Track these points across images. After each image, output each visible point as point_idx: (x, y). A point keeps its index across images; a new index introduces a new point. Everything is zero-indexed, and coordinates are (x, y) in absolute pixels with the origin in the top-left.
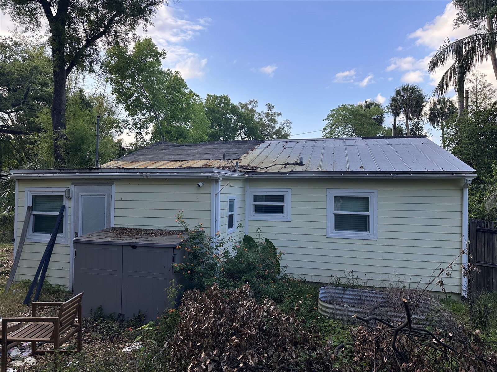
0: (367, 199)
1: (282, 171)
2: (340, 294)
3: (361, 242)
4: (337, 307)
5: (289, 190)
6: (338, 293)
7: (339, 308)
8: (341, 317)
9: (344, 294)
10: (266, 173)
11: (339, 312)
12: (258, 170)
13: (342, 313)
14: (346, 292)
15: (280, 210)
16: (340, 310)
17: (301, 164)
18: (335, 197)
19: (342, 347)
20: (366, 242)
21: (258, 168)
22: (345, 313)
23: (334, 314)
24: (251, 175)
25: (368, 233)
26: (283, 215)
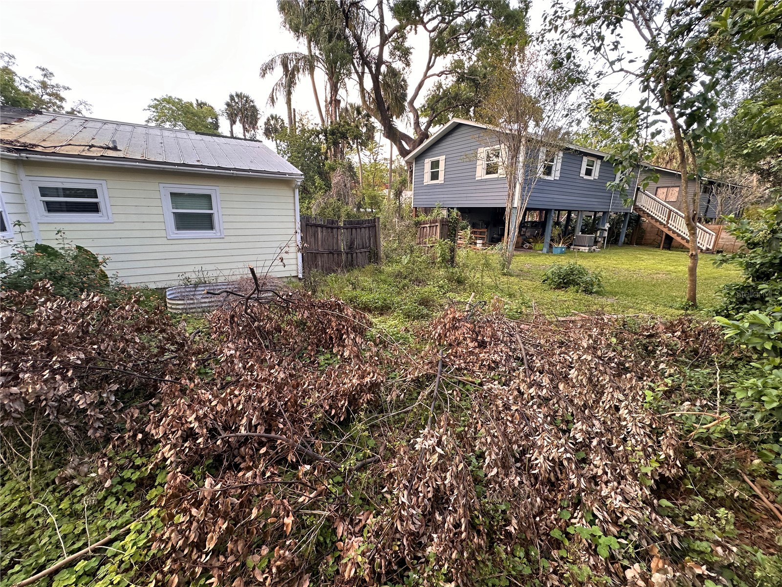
0: (208, 197)
1: (84, 154)
2: (191, 291)
3: (208, 241)
4: (188, 302)
5: (104, 183)
6: (189, 291)
7: (192, 302)
8: (194, 310)
9: (195, 291)
10: (54, 154)
11: (192, 306)
12: (39, 149)
13: (194, 306)
14: (197, 289)
15: (94, 208)
16: (192, 304)
17: (115, 149)
18: (171, 194)
19: (199, 332)
20: (213, 241)
21: (37, 146)
22: (198, 305)
23: (186, 309)
24: (23, 155)
25: (214, 231)
26: (100, 214)
